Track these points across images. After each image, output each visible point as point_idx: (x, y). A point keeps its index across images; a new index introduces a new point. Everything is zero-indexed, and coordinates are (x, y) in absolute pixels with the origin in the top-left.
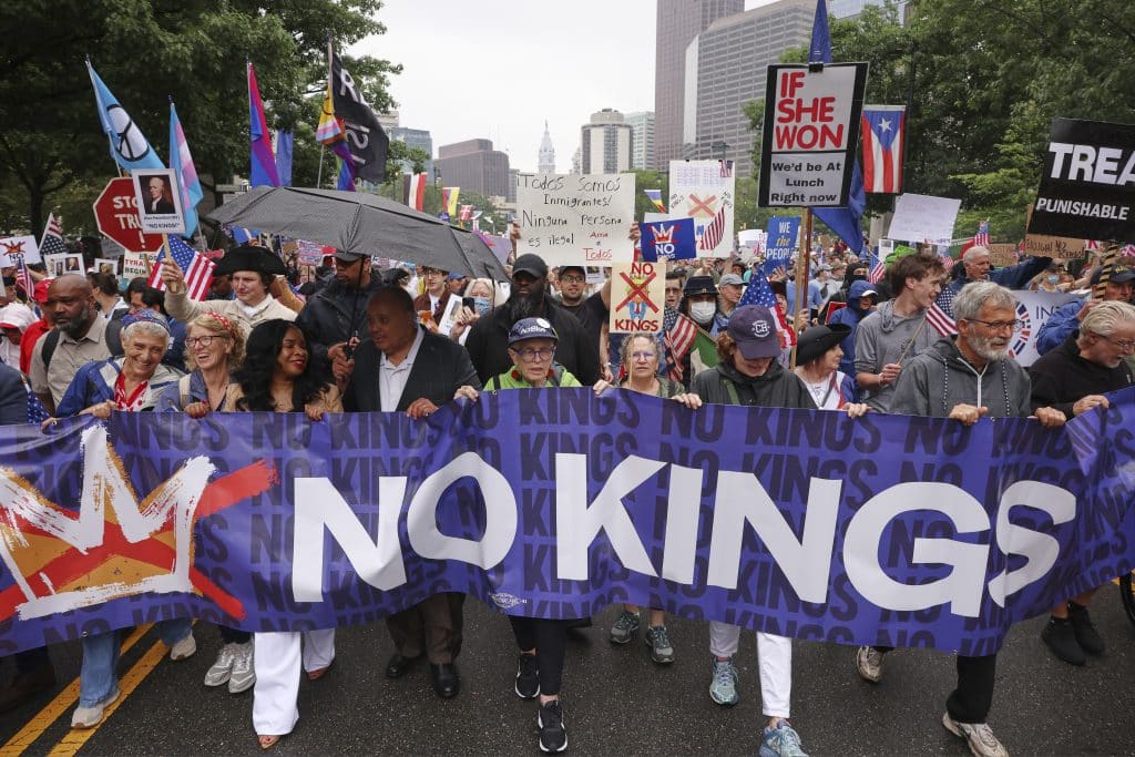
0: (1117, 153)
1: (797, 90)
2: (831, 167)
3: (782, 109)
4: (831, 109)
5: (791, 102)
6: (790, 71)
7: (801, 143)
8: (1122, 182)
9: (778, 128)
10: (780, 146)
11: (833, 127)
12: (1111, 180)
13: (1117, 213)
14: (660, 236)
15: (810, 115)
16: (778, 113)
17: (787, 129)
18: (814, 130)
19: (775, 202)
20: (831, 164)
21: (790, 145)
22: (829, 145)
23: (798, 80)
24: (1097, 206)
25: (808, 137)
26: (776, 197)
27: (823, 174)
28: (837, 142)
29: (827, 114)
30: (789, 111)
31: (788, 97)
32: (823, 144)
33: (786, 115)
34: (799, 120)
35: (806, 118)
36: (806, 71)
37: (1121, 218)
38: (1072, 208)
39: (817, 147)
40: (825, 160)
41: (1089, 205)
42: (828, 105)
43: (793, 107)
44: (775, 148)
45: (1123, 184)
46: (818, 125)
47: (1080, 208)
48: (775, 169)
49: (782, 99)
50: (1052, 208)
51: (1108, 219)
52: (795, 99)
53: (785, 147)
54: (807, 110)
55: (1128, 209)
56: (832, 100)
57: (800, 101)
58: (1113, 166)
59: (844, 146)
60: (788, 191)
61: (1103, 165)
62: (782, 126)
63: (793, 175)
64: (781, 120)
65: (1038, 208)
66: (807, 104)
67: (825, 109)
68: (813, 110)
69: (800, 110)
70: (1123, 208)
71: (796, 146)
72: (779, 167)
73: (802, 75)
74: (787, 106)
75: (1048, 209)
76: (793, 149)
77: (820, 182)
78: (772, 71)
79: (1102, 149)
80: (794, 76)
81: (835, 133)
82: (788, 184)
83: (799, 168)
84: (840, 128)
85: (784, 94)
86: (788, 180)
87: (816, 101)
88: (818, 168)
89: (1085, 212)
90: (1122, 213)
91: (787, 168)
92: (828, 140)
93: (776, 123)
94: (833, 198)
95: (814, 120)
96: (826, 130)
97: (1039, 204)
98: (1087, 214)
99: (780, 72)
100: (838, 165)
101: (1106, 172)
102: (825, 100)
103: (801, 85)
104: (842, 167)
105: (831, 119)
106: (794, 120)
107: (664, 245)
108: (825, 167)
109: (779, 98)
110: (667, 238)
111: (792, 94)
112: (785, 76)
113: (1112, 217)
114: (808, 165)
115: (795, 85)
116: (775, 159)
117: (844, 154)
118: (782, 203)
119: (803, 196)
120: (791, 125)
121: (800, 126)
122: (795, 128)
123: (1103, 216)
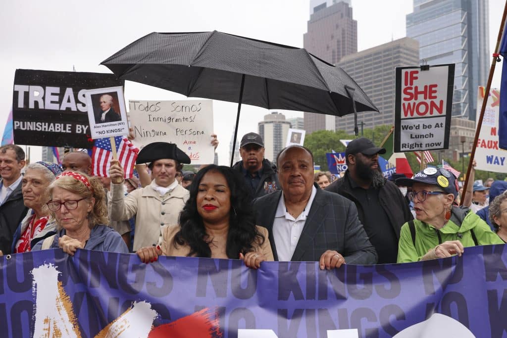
0: (57, 90)
1: (414, 81)
2: (437, 125)
3: (406, 93)
4: (435, 92)
5: (411, 88)
6: (409, 70)
7: (418, 113)
8: (63, 108)
9: (404, 104)
10: (406, 115)
11: (437, 102)
12: (56, 107)
13: (65, 129)
14: (339, 160)
15: (423, 95)
16: (403, 96)
17: (409, 104)
18: (426, 104)
19: (404, 149)
20: (437, 124)
21: (412, 114)
22: (436, 113)
23: (415, 75)
24: (52, 125)
25: (422, 109)
26: (404, 145)
27: (433, 130)
28: (440, 110)
29: (433, 95)
30: (410, 94)
31: (409, 85)
32: (431, 113)
33: (408, 97)
34: (416, 99)
35: (421, 98)
36: (419, 70)
37: (68, 131)
38: (36, 127)
39: (428, 114)
40: (433, 122)
41: (47, 124)
42: (433, 89)
43: (413, 91)
44: (403, 116)
45: (64, 109)
46: (428, 101)
47: (41, 126)
48: (403, 129)
49: (406, 87)
50: (24, 127)
51: (60, 132)
52: (413, 86)
53: (409, 116)
54: (421, 93)
55: (70, 125)
56: (435, 86)
57: (416, 88)
58: (56, 98)
59: (444, 113)
60: (412, 142)
61: (49, 98)
62: (406, 103)
63: (414, 132)
64: (405, 99)
65: (15, 128)
66: (421, 89)
67: (431, 92)
68: (424, 93)
69: (417, 93)
70: (68, 125)
71: (415, 114)
72: (406, 127)
73: (417, 72)
74: (409, 91)
75: (22, 128)
76: (414, 117)
77: (431, 135)
78: (399, 71)
79: (47, 88)
80: (412, 73)
81: (439, 106)
82: (411, 137)
83: (418, 127)
84: (442, 102)
85: (406, 84)
86: (411, 135)
87: (426, 87)
88: (429, 127)
89: (45, 129)
90: (68, 128)
91: (411, 128)
92: (435, 110)
93: (403, 101)
94: (439, 144)
95: (425, 98)
96: (433, 104)
97: (16, 126)
98: (47, 130)
99: (403, 71)
100: (442, 124)
101: (52, 102)
102: (431, 86)
103: (416, 78)
104: (444, 125)
105: (435, 97)
106: (413, 100)
107: (342, 165)
108: (433, 126)
109: (403, 87)
110: (343, 162)
111: (411, 84)
112: (406, 73)
113: (63, 131)
114: (424, 125)
115: (413, 78)
116: (403, 123)
117: (445, 118)
118: (408, 149)
119: (421, 144)
120: (412, 102)
121: (417, 102)
122: (414, 103)
123: (56, 131)
